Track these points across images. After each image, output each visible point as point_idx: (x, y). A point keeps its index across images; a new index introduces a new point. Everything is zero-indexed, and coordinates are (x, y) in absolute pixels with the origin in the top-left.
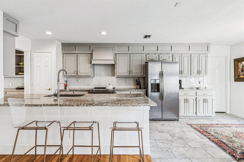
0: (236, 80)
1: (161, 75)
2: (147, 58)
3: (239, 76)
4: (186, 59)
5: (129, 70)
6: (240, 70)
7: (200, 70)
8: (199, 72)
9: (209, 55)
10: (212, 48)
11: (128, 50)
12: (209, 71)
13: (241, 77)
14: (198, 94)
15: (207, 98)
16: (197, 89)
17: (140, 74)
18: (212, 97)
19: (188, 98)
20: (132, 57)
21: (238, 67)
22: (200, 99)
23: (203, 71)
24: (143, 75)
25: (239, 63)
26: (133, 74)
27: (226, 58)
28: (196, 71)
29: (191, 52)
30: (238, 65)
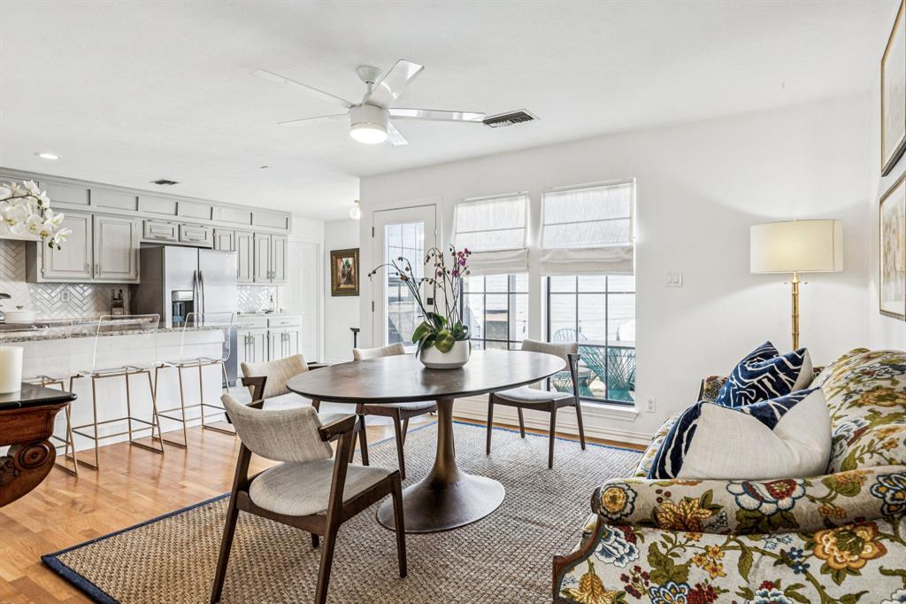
0: (334, 294)
1: (198, 278)
2: (147, 231)
3: (339, 285)
4: (244, 243)
5: (90, 263)
6: (340, 274)
7: (273, 270)
8: (270, 276)
9: (290, 238)
10: (294, 221)
11: (86, 202)
12: (289, 273)
13: (342, 286)
14: (271, 324)
15: (288, 330)
16: (268, 312)
17: (127, 276)
18: (295, 329)
19: (253, 333)
20: (101, 224)
21: (337, 267)
22: (276, 333)
23: (279, 274)
24: (136, 280)
25: (339, 260)
26: (103, 276)
27: (318, 246)
28: (264, 274)
29: (254, 228)
30: (337, 264)
